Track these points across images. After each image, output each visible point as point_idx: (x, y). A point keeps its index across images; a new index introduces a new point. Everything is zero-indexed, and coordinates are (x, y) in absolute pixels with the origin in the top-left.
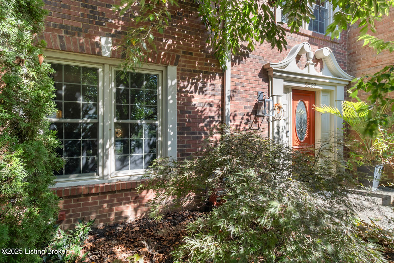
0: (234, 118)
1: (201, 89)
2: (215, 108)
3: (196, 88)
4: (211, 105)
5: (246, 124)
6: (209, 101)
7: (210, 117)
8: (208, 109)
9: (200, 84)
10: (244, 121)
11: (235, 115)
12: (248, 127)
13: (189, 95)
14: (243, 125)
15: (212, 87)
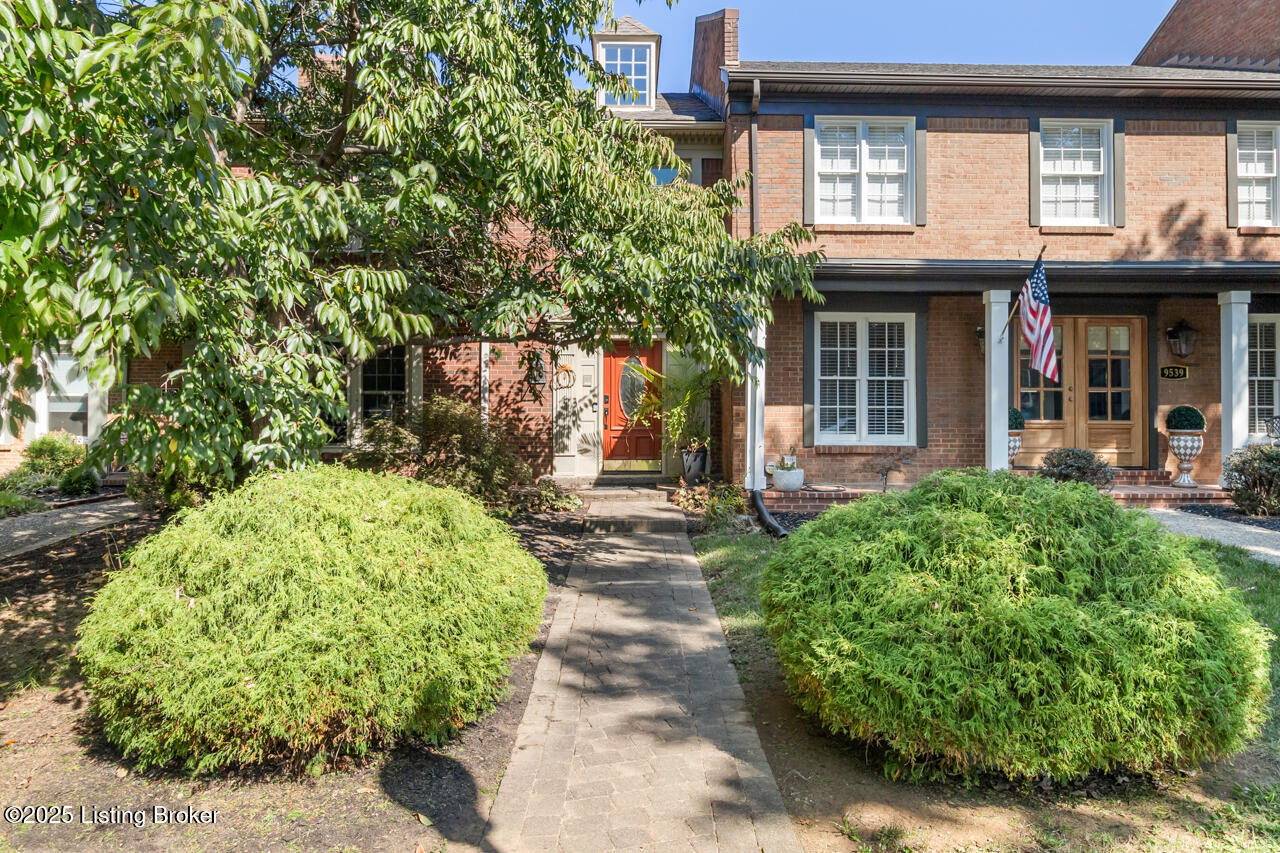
0: (497, 387)
1: (453, 354)
2: (470, 375)
3: (446, 353)
4: (465, 372)
5: (517, 394)
6: (463, 367)
7: (464, 386)
8: (461, 376)
9: (451, 348)
10: (515, 390)
11: (500, 384)
12: (519, 398)
13: (439, 362)
14: (512, 396)
15: (468, 351)
